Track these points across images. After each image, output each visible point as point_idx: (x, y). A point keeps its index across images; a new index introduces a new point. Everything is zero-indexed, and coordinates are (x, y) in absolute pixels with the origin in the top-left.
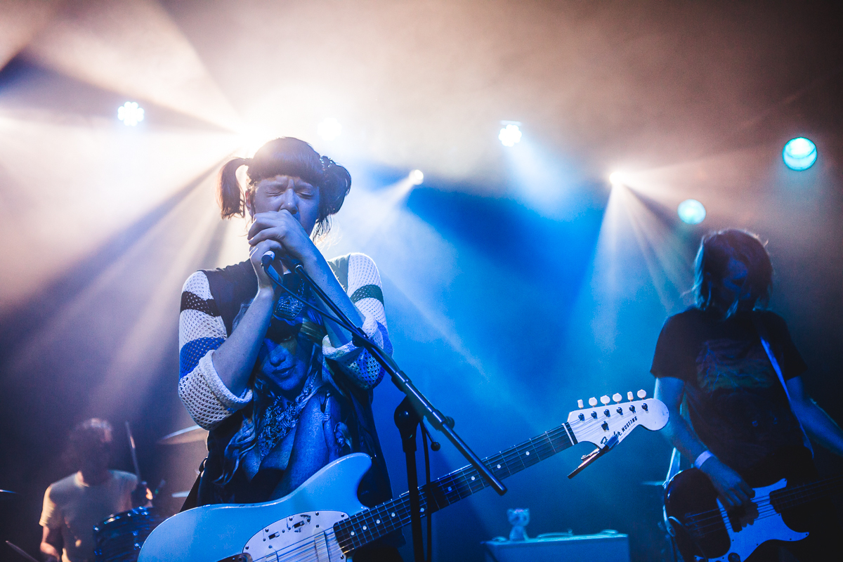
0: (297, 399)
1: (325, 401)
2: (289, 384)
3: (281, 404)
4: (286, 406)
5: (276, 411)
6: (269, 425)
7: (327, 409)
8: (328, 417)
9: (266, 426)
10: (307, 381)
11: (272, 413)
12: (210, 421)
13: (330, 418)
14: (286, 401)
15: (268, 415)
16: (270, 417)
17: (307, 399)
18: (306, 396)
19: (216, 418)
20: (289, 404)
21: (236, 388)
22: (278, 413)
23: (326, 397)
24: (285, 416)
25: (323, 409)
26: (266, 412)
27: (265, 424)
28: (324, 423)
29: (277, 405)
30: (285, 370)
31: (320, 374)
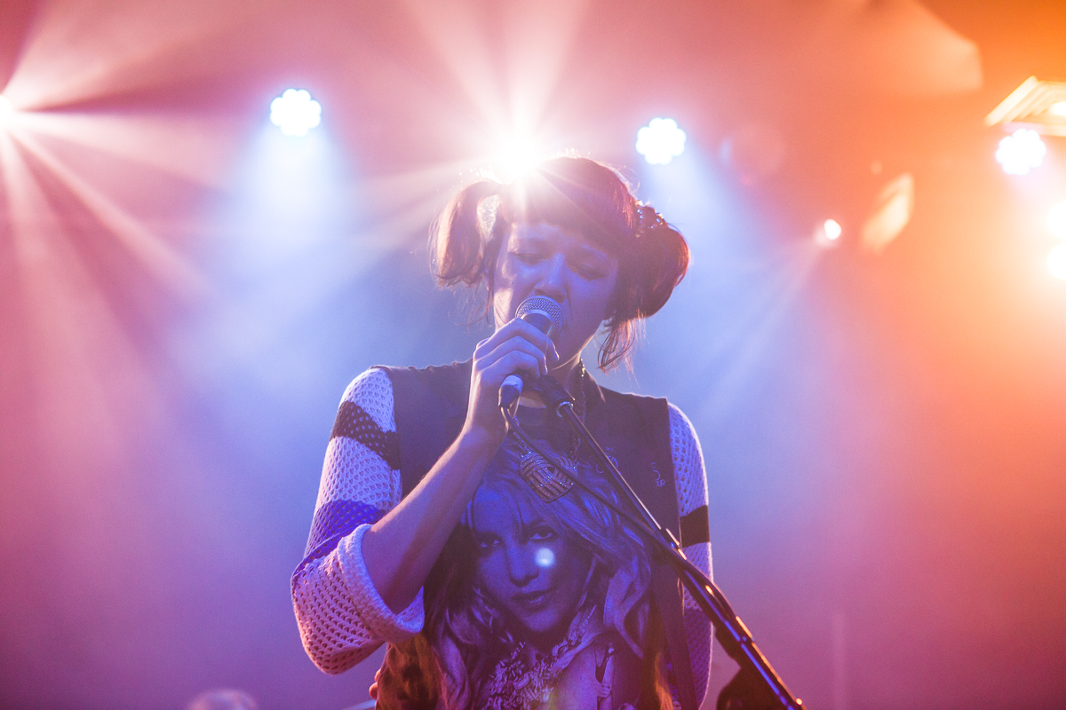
0: (555, 651)
1: (605, 662)
2: (542, 621)
3: (524, 657)
4: (534, 661)
5: (515, 669)
6: (501, 695)
7: (607, 677)
8: (607, 692)
9: (493, 697)
10: (575, 621)
11: (507, 673)
12: (341, 646)
13: (611, 693)
14: (534, 653)
15: (500, 676)
16: (503, 680)
17: (573, 652)
18: (571, 647)
19: (352, 641)
20: (539, 657)
21: (395, 597)
22: (517, 674)
23: (607, 655)
24: (530, 680)
25: (600, 675)
26: (495, 669)
27: (493, 692)
28: (600, 701)
29: (517, 659)
30: (536, 594)
31: (601, 610)
